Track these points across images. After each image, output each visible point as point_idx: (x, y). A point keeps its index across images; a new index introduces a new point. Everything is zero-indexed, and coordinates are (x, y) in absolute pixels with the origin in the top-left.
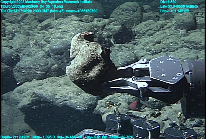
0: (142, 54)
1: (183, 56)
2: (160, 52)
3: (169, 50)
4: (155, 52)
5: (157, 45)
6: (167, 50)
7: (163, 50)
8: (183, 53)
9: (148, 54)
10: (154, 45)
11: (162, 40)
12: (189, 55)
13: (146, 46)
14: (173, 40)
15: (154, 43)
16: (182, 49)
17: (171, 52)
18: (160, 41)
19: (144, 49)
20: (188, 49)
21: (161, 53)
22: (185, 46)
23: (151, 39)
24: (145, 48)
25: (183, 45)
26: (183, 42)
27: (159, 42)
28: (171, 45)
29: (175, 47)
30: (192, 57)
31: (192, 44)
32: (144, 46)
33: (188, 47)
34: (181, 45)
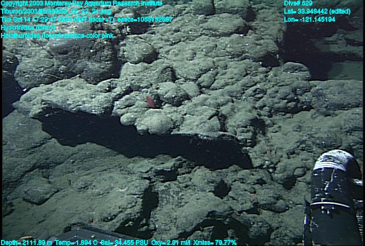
0: (160, 45)
1: (202, 45)
2: (179, 42)
3: (189, 38)
4: (174, 42)
5: (175, 34)
6: (187, 39)
7: (182, 39)
8: (202, 42)
9: (167, 45)
10: (172, 34)
11: (180, 29)
12: (208, 43)
13: (164, 36)
14: (192, 28)
15: (173, 32)
16: (201, 37)
17: (191, 42)
18: (178, 29)
19: (162, 40)
20: (207, 37)
21: (181, 43)
22: (204, 34)
23: (169, 27)
24: (163, 37)
25: (203, 32)
26: (201, 29)
27: (177, 31)
28: (190, 33)
29: (195, 35)
30: (211, 45)
31: (211, 31)
32: (162, 35)
33: (207, 35)
34: (200, 32)
